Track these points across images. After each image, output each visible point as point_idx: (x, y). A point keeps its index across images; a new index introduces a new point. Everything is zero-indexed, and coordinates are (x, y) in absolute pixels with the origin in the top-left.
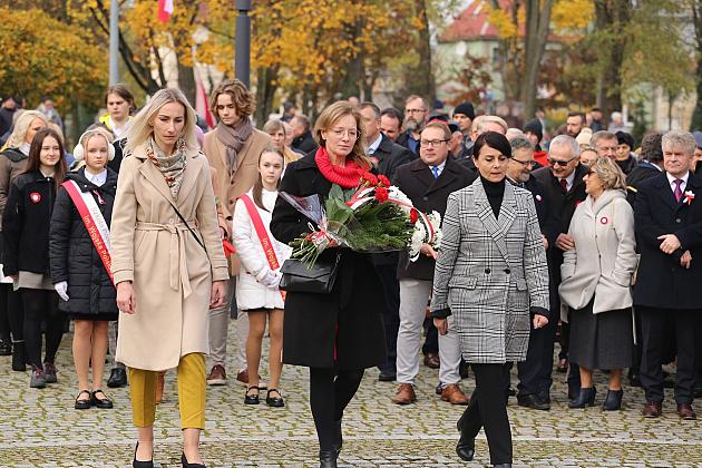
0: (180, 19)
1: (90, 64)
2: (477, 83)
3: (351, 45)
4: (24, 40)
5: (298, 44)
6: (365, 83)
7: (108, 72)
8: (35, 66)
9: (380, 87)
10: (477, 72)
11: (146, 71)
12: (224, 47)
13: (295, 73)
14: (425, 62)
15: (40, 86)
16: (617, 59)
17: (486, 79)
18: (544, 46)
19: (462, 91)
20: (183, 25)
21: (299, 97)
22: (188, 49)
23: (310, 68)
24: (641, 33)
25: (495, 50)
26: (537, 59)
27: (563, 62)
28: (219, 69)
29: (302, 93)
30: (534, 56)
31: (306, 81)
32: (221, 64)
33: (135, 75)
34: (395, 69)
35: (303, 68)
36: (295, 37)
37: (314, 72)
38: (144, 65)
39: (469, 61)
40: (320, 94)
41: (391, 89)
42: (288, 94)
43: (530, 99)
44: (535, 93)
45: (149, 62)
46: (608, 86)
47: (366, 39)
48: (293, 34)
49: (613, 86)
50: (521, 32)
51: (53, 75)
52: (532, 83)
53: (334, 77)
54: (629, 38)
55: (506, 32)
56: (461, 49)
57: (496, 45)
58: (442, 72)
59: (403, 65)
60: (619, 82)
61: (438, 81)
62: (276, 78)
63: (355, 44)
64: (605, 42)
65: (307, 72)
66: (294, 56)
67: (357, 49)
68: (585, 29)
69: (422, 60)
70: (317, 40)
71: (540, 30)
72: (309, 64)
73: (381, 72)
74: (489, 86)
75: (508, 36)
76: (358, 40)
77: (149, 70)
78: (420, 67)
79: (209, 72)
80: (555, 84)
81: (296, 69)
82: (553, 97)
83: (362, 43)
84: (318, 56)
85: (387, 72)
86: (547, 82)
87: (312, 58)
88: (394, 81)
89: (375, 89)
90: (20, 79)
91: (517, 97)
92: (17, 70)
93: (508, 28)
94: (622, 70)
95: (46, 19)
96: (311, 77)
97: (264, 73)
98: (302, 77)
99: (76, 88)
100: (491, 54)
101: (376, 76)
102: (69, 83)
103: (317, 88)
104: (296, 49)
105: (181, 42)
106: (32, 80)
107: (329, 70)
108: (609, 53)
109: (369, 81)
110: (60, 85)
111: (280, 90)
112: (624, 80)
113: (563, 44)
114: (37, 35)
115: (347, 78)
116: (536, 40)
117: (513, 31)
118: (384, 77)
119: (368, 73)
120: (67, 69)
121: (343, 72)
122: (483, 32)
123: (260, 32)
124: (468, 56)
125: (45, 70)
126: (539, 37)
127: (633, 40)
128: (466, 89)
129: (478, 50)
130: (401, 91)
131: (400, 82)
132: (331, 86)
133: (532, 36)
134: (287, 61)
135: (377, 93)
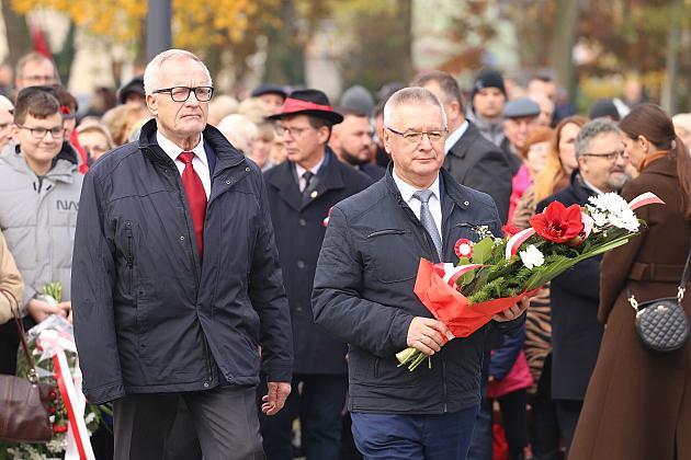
9: (320, 45)
10: (475, 22)
17: (489, 33)
23: (226, 16)
35: (213, 17)
41: (335, 50)
43: (565, 64)
44: (571, 55)
52: (566, 40)
65: (220, 23)
80: (601, 38)
82: (596, 60)
86: (587, 36)
88: (340, 35)
89: (312, 49)
91: (542, 61)
96: (225, 32)
101: (314, 28)
109: (302, 37)
118: (327, 30)
128: (457, 50)
130: (352, 53)
131: (349, 39)
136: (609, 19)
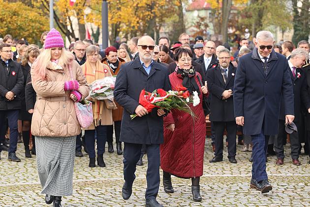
0: (79, 4)
1: (42, 24)
2: (203, 27)
3: (150, 13)
4: (14, 15)
5: (128, 14)
6: (156, 29)
7: (49, 27)
8: (19, 26)
9: (163, 30)
10: (203, 23)
11: (65, 27)
12: (97, 15)
13: (127, 25)
14: (181, 19)
15: (21, 34)
16: (260, 16)
17: (206, 26)
18: (230, 11)
19: (197, 31)
20: (80, 7)
21: (129, 35)
22: (82, 17)
23: (133, 23)
24: (270, 5)
25: (210, 13)
26: (227, 17)
27: (238, 18)
28: (95, 25)
29: (130, 34)
30: (226, 16)
31: (132, 29)
32: (96, 23)
33: (60, 28)
34: (169, 23)
35: (130, 23)
36: (127, 10)
37: (135, 25)
38: (64, 24)
39: (199, 19)
40: (138, 34)
41: (167, 31)
42: (124, 34)
43: (225, 33)
44: (227, 31)
45: (66, 23)
46: (257, 27)
47: (156, 11)
48: (125, 9)
49: (259, 27)
50: (221, 6)
51: (27, 29)
52: (225, 27)
53: (143, 27)
54: (265, 7)
55: (214, 6)
56: (196, 13)
57: (210, 11)
58: (188, 23)
59: (172, 21)
60: (262, 26)
61: (186, 27)
62: (119, 28)
63: (152, 13)
64: (255, 9)
65: (132, 25)
66: (126, 18)
67: (153, 15)
68: (247, 4)
69: (180, 18)
70: (136, 12)
71: (228, 5)
72: (133, 22)
73: (163, 24)
74: (208, 29)
75: (215, 7)
76: (153, 11)
77: (67, 26)
78: (179, 22)
79: (91, 26)
80: (235, 27)
81: (127, 24)
82: (234, 32)
83: (155, 12)
84: (136, 18)
85: (165, 24)
86: (232, 26)
87: (134, 19)
88: (168, 27)
89: (161, 31)
90: (13, 31)
91: (220, 33)
92: (12, 27)
93: (215, 4)
94: (262, 21)
95: (23, 6)
96: (134, 27)
97: (114, 25)
98: (130, 27)
99: (36, 34)
100: (208, 15)
101: (161, 26)
102: (33, 32)
103: (136, 32)
104: (127, 16)
105: (79, 14)
106: (18, 32)
107: (141, 24)
108: (257, 14)
109: (158, 28)
110: (30, 33)
111: (121, 33)
112: (263, 25)
113: (238, 10)
114: (20, 13)
115: (149, 27)
116: (227, 9)
117: (217, 5)
118: (164, 26)
119: (157, 25)
120: (32, 26)
121: (147, 24)
122: (205, 6)
123: (112, 9)
124: (199, 16)
125: (23, 27)
126: (228, 7)
127: (267, 8)
128: (198, 30)
129: (203, 14)
130: (171, 31)
131: (171, 28)
132: (142, 30)
133: (225, 7)
134: (123, 21)
135: (162, 33)
136: (237, 22)
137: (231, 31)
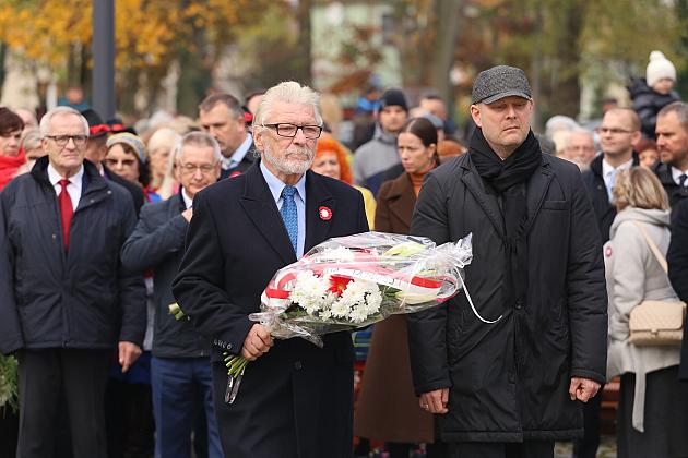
2: (362, 61)
9: (225, 68)
10: (363, 47)
17: (376, 57)
18: (462, 9)
23: (146, 43)
25: (385, 17)
39: (351, 32)
41: (238, 72)
43: (442, 84)
44: (448, 77)
49: (568, 65)
57: (387, 9)
60: (577, 59)
62: (90, 58)
67: (211, 17)
73: (228, 48)
74: (380, 67)
76: (214, 3)
80: (474, 63)
82: (470, 80)
84: (157, 27)
87: (149, 28)
89: (220, 74)
94: (579, 42)
97: (78, 49)
101: (220, 53)
108: (563, 17)
112: (584, 57)
113: (481, 7)
118: (231, 55)
119: (210, 51)
124: (346, 24)
128: (348, 72)
131: (250, 63)
135: (221, 79)
136: (480, 44)
137: (458, 76)
